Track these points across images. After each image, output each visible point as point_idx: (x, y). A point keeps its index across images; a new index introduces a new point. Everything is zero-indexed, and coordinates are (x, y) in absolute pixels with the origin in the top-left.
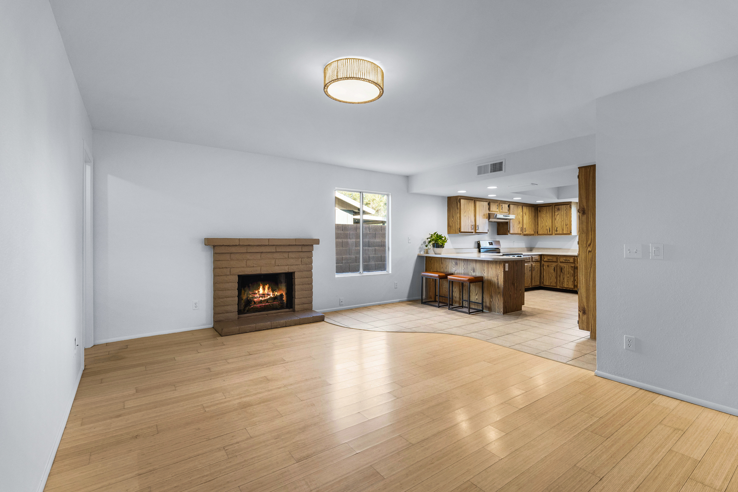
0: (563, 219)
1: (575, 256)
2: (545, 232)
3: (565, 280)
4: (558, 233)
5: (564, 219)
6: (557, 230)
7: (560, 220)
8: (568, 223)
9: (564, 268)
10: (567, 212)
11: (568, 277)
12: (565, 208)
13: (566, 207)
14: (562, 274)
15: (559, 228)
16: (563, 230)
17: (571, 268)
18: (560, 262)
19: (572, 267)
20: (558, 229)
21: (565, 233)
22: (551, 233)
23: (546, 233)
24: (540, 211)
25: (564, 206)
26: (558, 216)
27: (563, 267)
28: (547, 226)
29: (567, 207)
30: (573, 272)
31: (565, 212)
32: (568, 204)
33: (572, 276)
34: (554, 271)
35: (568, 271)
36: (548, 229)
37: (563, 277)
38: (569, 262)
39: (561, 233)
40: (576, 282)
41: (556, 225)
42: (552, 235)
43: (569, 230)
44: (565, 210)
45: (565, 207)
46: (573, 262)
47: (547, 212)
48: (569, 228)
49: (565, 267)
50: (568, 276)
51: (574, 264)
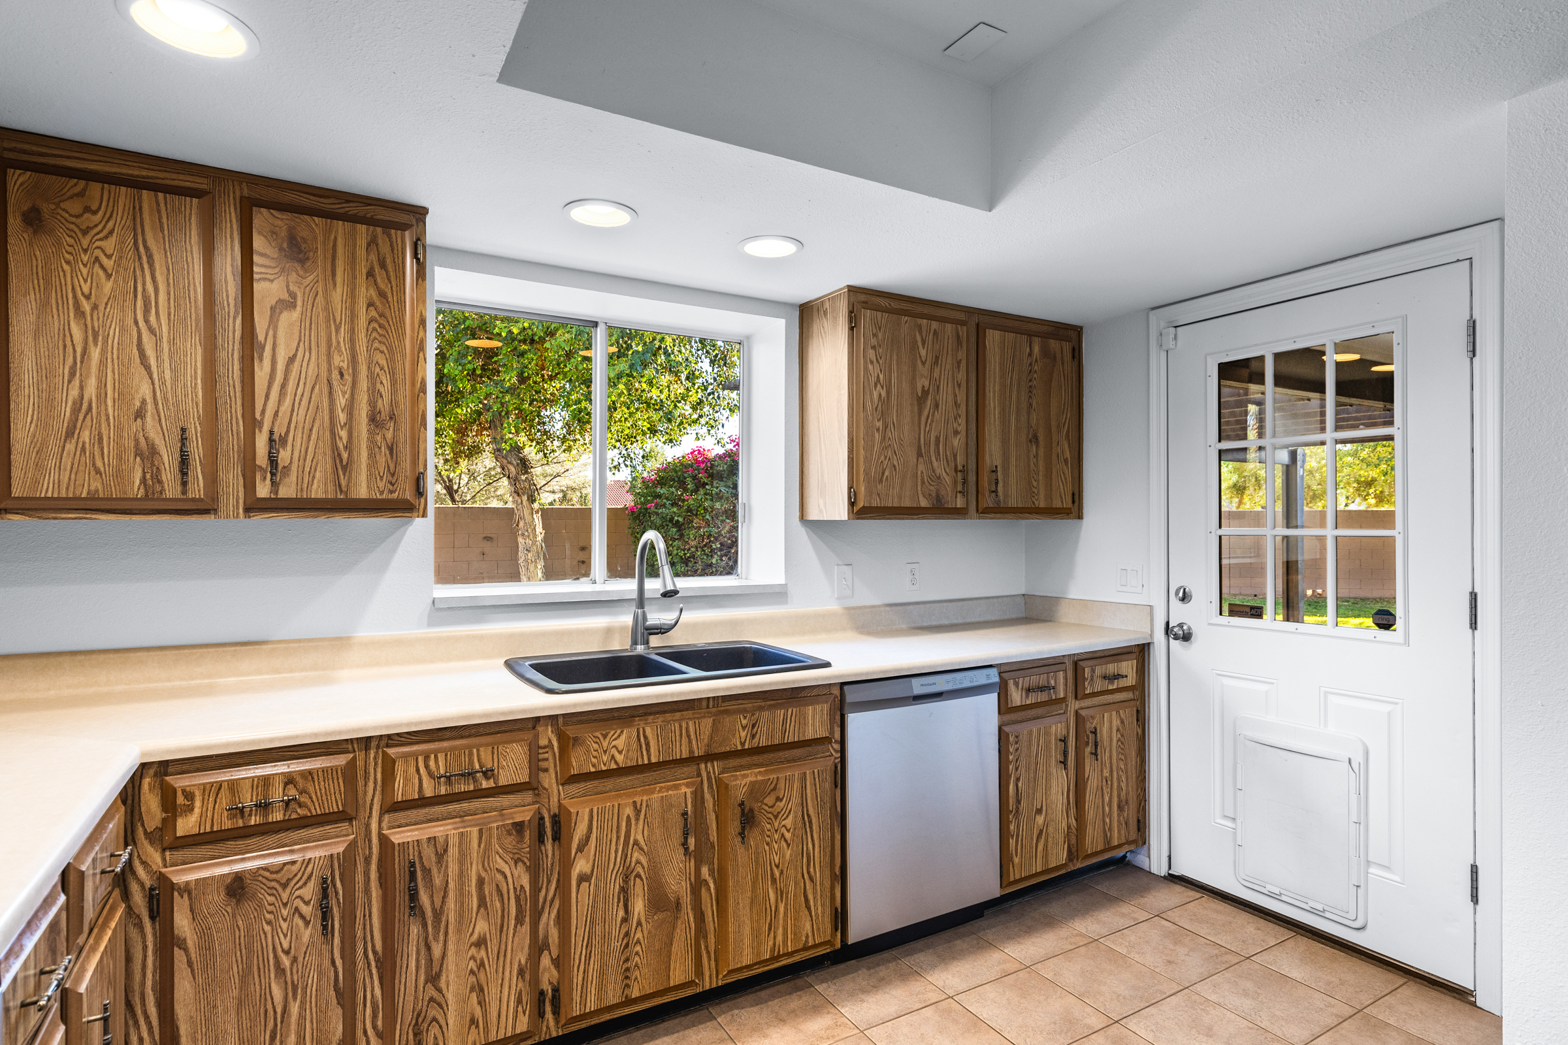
0: (341, 360)
1: (537, 720)
2: (119, 474)
3: (453, 983)
4: (287, 491)
5: (354, 360)
6: (273, 461)
7: (310, 367)
8: (393, 404)
9: (441, 856)
10: (382, 294)
11: (481, 943)
12: (361, 252)
13: (372, 243)
14: (415, 930)
15: (296, 440)
16: (342, 466)
17: (510, 841)
18: (393, 807)
19: (519, 827)
20: (284, 456)
21: (362, 491)
22: (198, 488)
23: (135, 488)
24: (34, 220)
25: (352, 237)
26: (289, 319)
27: (429, 853)
28: (140, 414)
29: (385, 248)
30: (525, 881)
31: (365, 292)
32: (404, 227)
33: (519, 920)
34: (327, 931)
35: (481, 882)
36: (153, 451)
37: (430, 960)
38: (485, 784)
39: (317, 491)
40: (546, 961)
41: (268, 407)
42: (205, 508)
43: (406, 464)
44: (370, 274)
45: (362, 242)
46: (524, 777)
47: (142, 255)
48: (405, 451)
49: (453, 852)
50: (481, 927)
51: (528, 797)
